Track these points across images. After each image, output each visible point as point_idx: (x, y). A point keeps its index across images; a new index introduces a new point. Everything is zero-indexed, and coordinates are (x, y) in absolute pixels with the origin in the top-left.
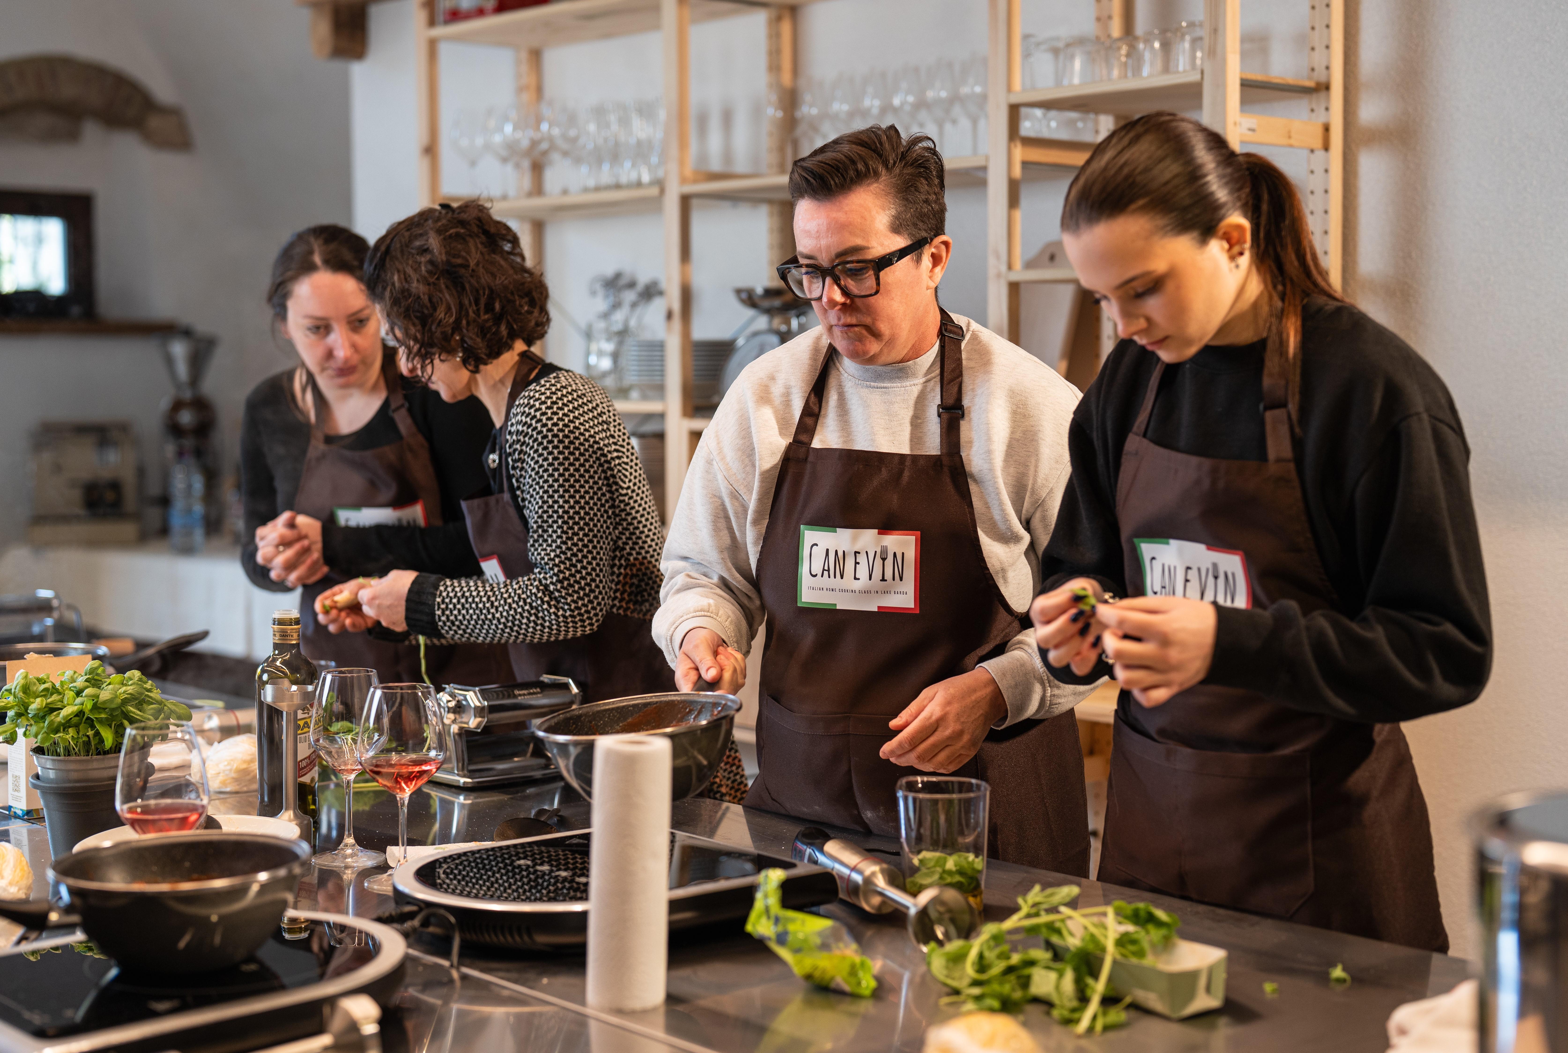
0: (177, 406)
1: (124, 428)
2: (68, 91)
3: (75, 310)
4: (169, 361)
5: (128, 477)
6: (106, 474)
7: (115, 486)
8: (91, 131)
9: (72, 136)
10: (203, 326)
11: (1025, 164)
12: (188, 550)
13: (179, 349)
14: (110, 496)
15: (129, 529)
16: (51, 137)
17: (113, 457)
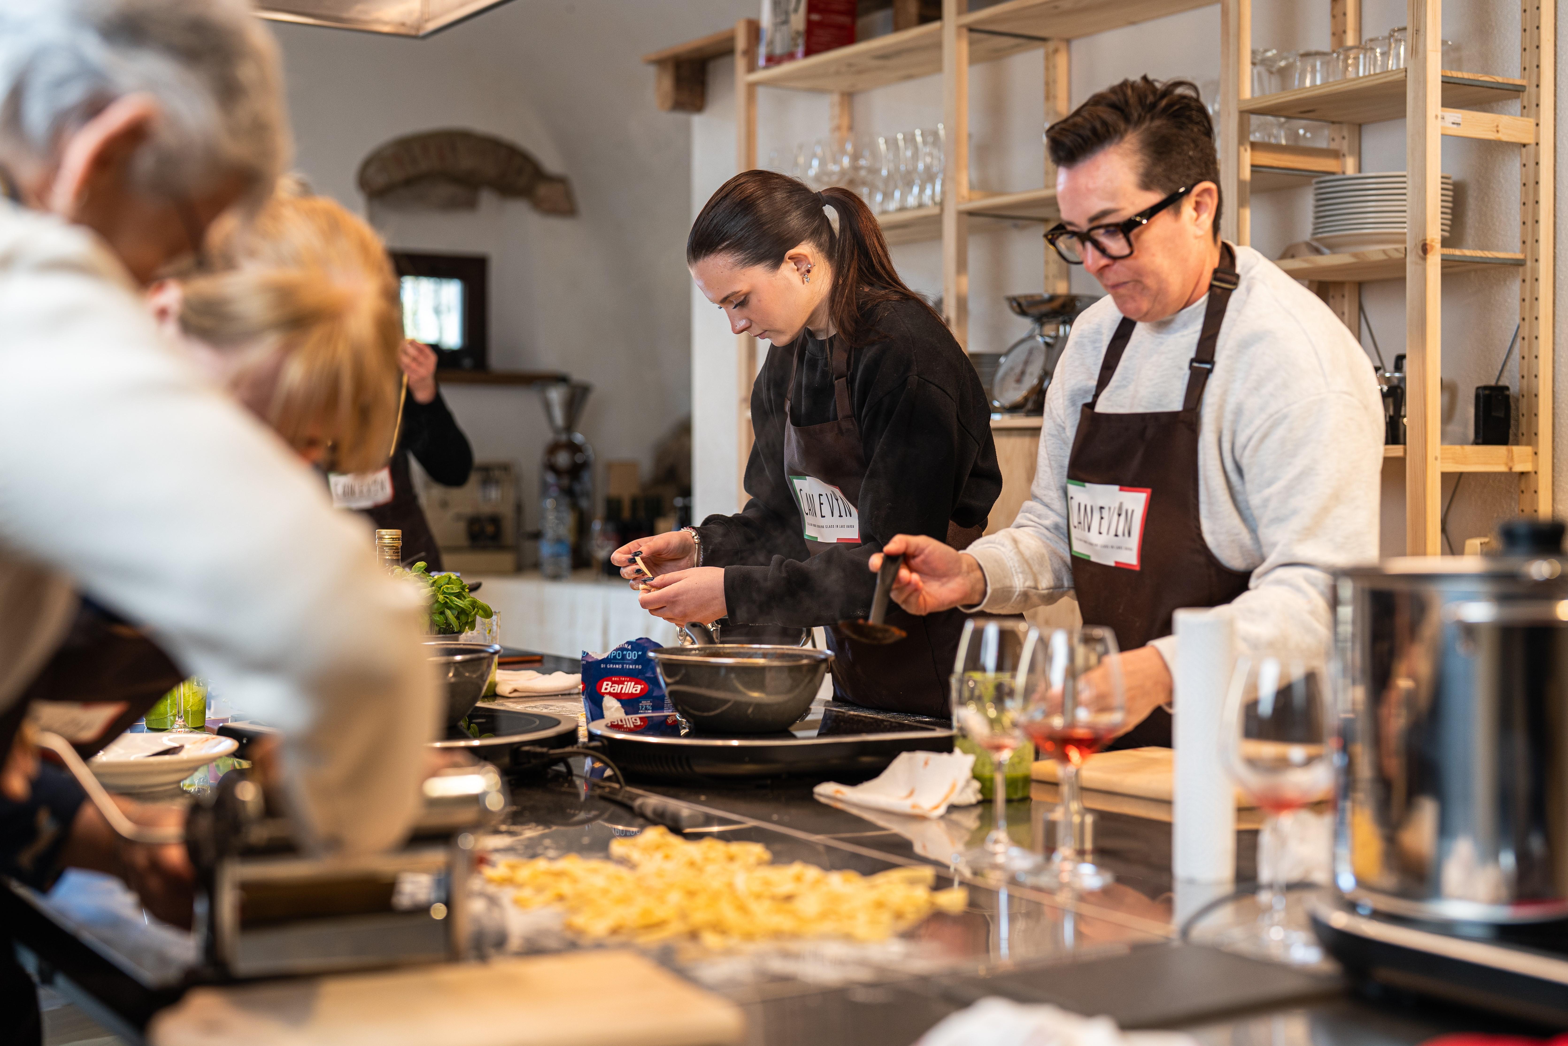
0: (553, 449)
1: (505, 468)
2: (466, 162)
3: (467, 362)
4: (547, 406)
5: (507, 511)
6: (486, 509)
7: (495, 520)
8: (487, 199)
9: (470, 204)
10: (577, 376)
11: (1255, 168)
12: (556, 577)
13: (556, 395)
14: (490, 529)
15: (506, 559)
16: (452, 205)
17: (494, 494)
